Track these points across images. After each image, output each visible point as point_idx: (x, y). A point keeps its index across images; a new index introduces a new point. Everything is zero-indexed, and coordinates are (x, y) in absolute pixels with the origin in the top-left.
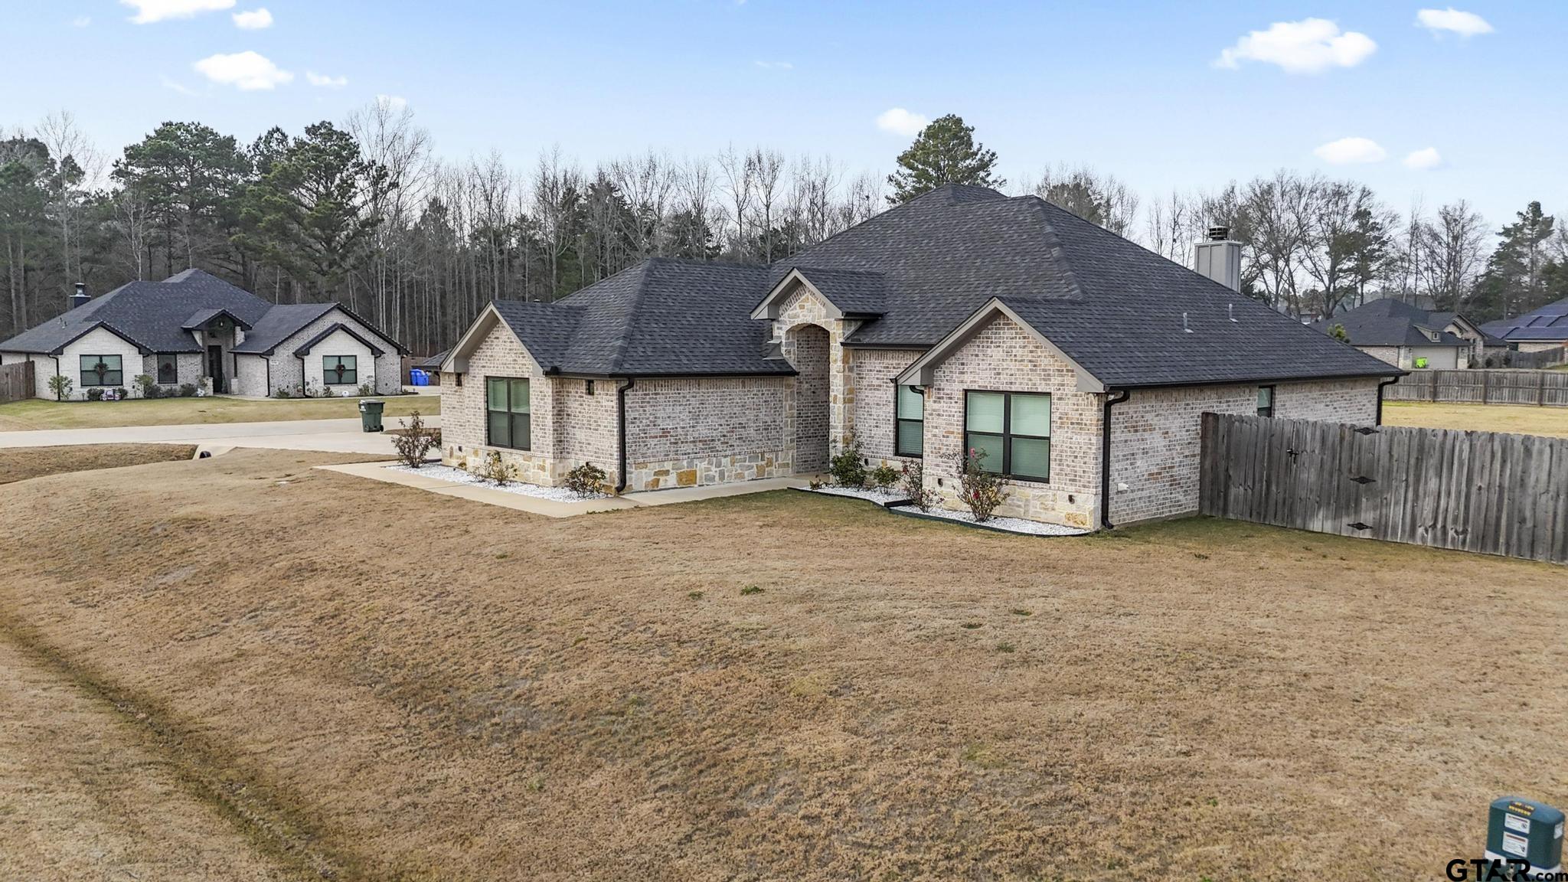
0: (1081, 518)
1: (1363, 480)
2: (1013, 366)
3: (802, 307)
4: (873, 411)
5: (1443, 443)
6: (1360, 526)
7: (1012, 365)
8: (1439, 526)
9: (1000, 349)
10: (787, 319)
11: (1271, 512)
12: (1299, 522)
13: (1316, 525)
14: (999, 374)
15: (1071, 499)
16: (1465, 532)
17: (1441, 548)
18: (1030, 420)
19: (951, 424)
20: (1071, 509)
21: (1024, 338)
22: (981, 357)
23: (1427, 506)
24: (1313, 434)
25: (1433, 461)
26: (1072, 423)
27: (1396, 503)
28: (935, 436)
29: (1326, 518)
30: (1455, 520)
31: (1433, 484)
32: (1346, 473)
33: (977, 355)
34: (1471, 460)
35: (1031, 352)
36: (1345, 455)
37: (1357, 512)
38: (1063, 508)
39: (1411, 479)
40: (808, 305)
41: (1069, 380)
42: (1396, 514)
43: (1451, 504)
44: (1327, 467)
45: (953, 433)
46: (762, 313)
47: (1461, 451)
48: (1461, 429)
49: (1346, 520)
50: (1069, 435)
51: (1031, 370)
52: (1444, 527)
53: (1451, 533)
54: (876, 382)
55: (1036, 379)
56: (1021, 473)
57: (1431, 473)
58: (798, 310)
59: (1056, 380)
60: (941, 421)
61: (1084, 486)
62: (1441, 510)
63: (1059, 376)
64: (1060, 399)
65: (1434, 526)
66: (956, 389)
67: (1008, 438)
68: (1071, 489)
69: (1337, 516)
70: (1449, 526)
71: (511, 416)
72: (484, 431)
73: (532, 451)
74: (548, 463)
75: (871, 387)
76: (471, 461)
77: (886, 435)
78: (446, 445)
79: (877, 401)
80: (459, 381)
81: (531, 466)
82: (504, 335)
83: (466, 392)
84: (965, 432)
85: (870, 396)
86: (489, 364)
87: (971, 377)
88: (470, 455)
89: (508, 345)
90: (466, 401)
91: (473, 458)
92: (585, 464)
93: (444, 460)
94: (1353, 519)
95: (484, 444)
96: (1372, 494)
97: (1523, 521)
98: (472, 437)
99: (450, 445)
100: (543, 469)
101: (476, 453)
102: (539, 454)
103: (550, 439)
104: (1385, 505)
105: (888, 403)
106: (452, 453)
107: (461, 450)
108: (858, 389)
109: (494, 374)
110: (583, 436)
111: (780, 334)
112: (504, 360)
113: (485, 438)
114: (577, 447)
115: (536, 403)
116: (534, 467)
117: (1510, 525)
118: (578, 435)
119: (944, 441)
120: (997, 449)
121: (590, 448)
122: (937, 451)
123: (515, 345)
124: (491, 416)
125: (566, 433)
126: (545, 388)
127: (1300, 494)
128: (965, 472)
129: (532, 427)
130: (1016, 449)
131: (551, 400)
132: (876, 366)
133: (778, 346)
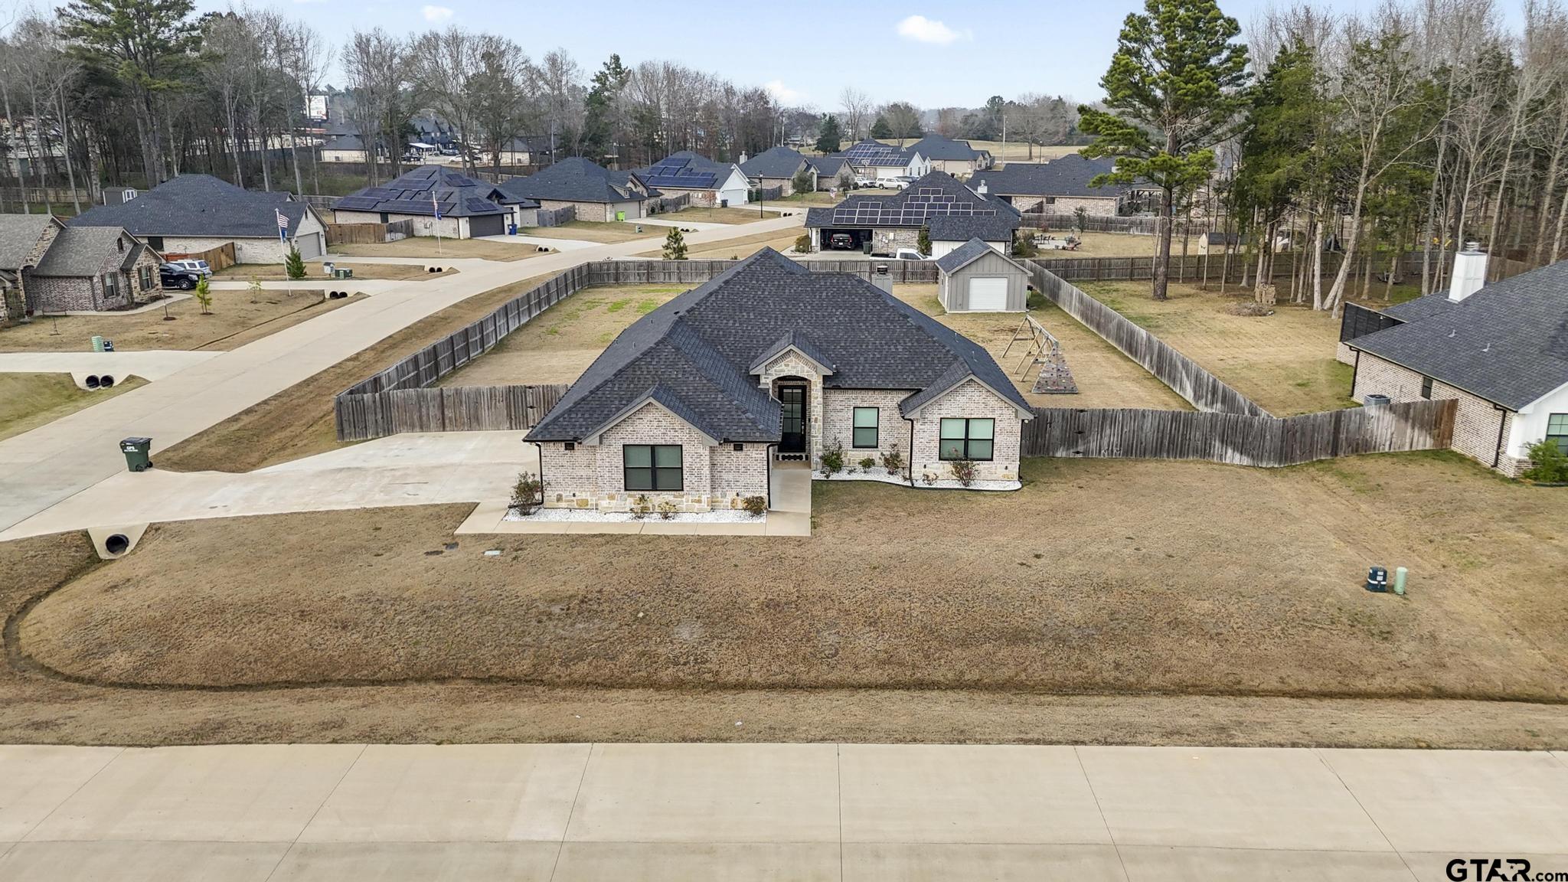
0: (1011, 478)
1: (1080, 433)
2: (973, 406)
3: (786, 366)
4: (837, 425)
5: (1113, 415)
6: (1078, 453)
8: (1110, 449)
9: (965, 397)
10: (773, 373)
11: (1038, 450)
12: (1051, 454)
13: (1058, 455)
14: (964, 409)
15: (1006, 468)
16: (1120, 450)
17: (1112, 458)
18: (979, 431)
19: (932, 436)
20: (1006, 472)
21: (980, 392)
22: (955, 400)
23: (1106, 441)
24: (1059, 414)
26: (1007, 432)
27: (1093, 441)
28: (922, 442)
29: (1063, 451)
30: (1116, 447)
31: (1108, 431)
32: (1072, 430)
33: (951, 402)
34: (1123, 420)
35: (984, 398)
36: (1072, 422)
37: (1077, 447)
38: (1001, 472)
39: (1100, 430)
40: (793, 364)
41: (1005, 411)
42: (1093, 445)
43: (1115, 440)
44: (1064, 428)
45: (934, 440)
46: (759, 371)
47: (1119, 417)
48: (1119, 409)
49: (1072, 451)
50: (1005, 437)
51: (984, 407)
52: (1112, 449)
53: (1115, 451)
54: (839, 407)
55: (987, 412)
56: (972, 457)
57: (1108, 427)
58: (783, 368)
59: (998, 412)
60: (926, 435)
61: (1013, 461)
62: (1111, 443)
63: (1001, 410)
64: (1000, 421)
65: (1108, 449)
66: (936, 418)
67: (967, 440)
68: (1006, 463)
69: (1068, 449)
70: (1114, 449)
71: (654, 469)
72: (623, 481)
73: (685, 492)
74: (704, 498)
75: (835, 410)
76: (604, 503)
77: (847, 437)
78: (550, 493)
79: (840, 418)
80: (570, 446)
81: (683, 500)
82: (650, 417)
83: (598, 456)
84: (941, 439)
85: (834, 416)
86: (630, 436)
87: (946, 412)
88: (603, 499)
89: (656, 424)
90: (599, 463)
91: (608, 501)
92: (735, 494)
93: (546, 504)
94: (1075, 450)
95: (622, 491)
96: (1084, 439)
97: (1141, 443)
98: (607, 487)
99: (557, 493)
100: (699, 501)
101: (612, 497)
102: (693, 492)
103: (706, 482)
104: (1089, 442)
105: (848, 419)
106: (559, 499)
107: (574, 495)
108: (825, 412)
109: (637, 443)
110: (730, 477)
111: (767, 382)
112: (652, 433)
113: (622, 486)
114: (724, 484)
115: (690, 460)
116: (688, 501)
117: (1137, 446)
118: (725, 476)
119: (928, 445)
120: (961, 446)
121: (738, 484)
122: (922, 451)
123: (664, 423)
124: (628, 471)
125: (713, 476)
126: (701, 451)
127: (1052, 441)
128: (940, 459)
129: (685, 476)
130: (972, 445)
131: (708, 458)
132: (838, 398)
133: (768, 389)
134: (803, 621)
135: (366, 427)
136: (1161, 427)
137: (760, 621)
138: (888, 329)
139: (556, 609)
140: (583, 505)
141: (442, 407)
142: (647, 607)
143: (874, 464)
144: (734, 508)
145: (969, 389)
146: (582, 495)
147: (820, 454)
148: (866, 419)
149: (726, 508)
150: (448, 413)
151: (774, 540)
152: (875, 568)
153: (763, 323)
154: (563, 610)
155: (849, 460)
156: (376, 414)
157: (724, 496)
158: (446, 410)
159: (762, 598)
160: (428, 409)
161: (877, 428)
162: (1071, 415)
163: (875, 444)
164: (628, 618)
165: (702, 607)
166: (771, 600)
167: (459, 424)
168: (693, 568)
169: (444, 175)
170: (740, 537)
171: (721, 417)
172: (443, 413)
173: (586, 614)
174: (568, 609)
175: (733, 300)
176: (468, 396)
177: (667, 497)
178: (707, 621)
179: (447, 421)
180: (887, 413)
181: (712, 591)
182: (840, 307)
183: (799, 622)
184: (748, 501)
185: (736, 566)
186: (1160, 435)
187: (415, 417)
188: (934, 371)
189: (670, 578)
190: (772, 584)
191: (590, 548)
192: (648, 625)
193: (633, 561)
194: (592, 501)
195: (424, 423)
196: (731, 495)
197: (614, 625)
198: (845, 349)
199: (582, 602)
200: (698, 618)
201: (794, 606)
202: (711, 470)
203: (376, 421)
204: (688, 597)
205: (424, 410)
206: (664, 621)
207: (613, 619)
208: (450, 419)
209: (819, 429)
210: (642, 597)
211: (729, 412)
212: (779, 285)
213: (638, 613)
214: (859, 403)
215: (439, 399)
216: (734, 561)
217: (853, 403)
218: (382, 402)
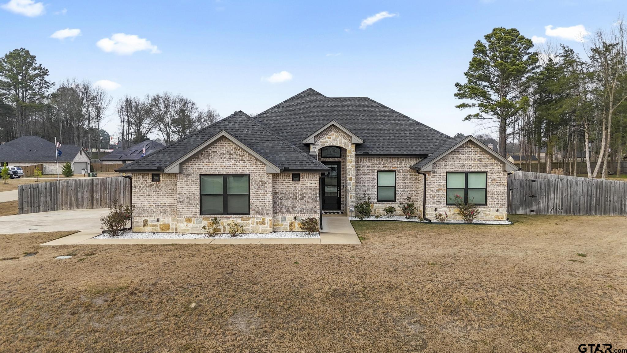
0: (502, 217)
1: (533, 196)
3: (329, 138)
4: (366, 184)
5: (555, 183)
6: (532, 211)
7: (470, 162)
8: (555, 208)
9: (465, 156)
10: (320, 144)
12: (514, 212)
13: (519, 212)
14: (464, 165)
15: (498, 210)
16: (562, 209)
17: (556, 215)
18: (476, 182)
19: (440, 186)
20: (498, 214)
21: (475, 151)
22: (455, 159)
23: (551, 202)
24: (517, 184)
25: (552, 189)
26: (497, 182)
27: (543, 203)
28: (432, 191)
29: (522, 210)
30: (559, 206)
31: (552, 196)
32: (528, 194)
33: (453, 158)
34: (562, 187)
35: (479, 156)
36: (527, 189)
37: (531, 207)
38: (494, 214)
39: (546, 195)
40: (334, 137)
41: (495, 166)
42: (542, 206)
43: (558, 201)
44: (522, 193)
45: (442, 189)
46: (310, 140)
47: (560, 185)
49: (528, 210)
50: (496, 187)
51: (479, 163)
52: (556, 208)
53: (558, 210)
54: (367, 171)
55: (481, 167)
56: (472, 202)
57: (552, 192)
58: (327, 139)
59: (490, 167)
60: (436, 185)
61: (502, 205)
62: (555, 204)
63: (491, 165)
64: (491, 174)
65: (553, 208)
66: (443, 172)
67: (466, 189)
68: (497, 207)
69: (525, 209)
70: (558, 208)
71: (226, 196)
72: (198, 206)
73: (251, 215)
74: (267, 220)
75: (364, 173)
76: (182, 226)
77: (373, 192)
78: (138, 219)
79: (367, 179)
80: (156, 177)
81: (250, 223)
82: (223, 150)
83: (179, 184)
84: (447, 189)
85: (364, 178)
86: (206, 167)
87: (450, 167)
88: (182, 222)
89: (227, 156)
90: (179, 190)
91: (185, 224)
92: (293, 218)
93: (135, 229)
94: (530, 209)
95: (198, 215)
96: (536, 201)
97: (577, 204)
98: (185, 212)
99: (143, 219)
100: (263, 223)
101: (189, 220)
102: (259, 216)
103: (269, 207)
104: (539, 203)
105: (374, 179)
106: (145, 224)
107: (158, 220)
108: (357, 175)
109: (211, 173)
110: (289, 203)
111: (315, 150)
112: (224, 164)
113: (198, 211)
114: (284, 209)
115: (256, 187)
116: (253, 223)
117: (573, 206)
118: (285, 202)
119: (437, 193)
120: (462, 194)
121: (296, 209)
122: (433, 197)
123: (235, 156)
124: (203, 197)
125: (275, 203)
126: (265, 179)
127: (514, 202)
128: (447, 204)
129: (252, 201)
130: (471, 195)
131: (270, 185)
132: (367, 164)
133: (316, 156)
134: (375, 310)
135: (39, 206)
136: (590, 192)
137: (326, 310)
138: (397, 124)
139: (99, 301)
140: (165, 229)
141: (92, 192)
142: (201, 297)
143: (395, 211)
144: (292, 230)
145: (467, 149)
146: (164, 221)
147: (354, 204)
148: (387, 180)
149: (285, 230)
150: (96, 196)
151: (331, 247)
152: (432, 264)
153: (310, 121)
154: (107, 301)
155: (375, 210)
156: (46, 197)
157: (284, 220)
158: (95, 194)
159: (326, 288)
160: (83, 193)
161: (395, 187)
162: (526, 184)
163: (394, 199)
164: (178, 308)
165: (262, 296)
166: (336, 290)
167: (103, 204)
168: (255, 265)
169: (154, 144)
170: (299, 245)
171: (282, 155)
172: (93, 196)
173: (132, 305)
174: (112, 301)
175: (289, 110)
176: (110, 184)
177: (237, 219)
178: (267, 311)
179: (95, 202)
180: (402, 175)
181: (273, 283)
182: (362, 113)
183: (371, 311)
184: (304, 223)
185: (296, 263)
186: (589, 198)
187: (73, 199)
188: (434, 145)
189: (231, 273)
190: (334, 277)
191: (158, 253)
192: (199, 315)
193: (197, 260)
194: (173, 225)
195: (79, 203)
196: (290, 219)
197: (160, 317)
198: (368, 134)
199: (132, 294)
200: (257, 307)
201: (361, 295)
202: (274, 198)
203: (46, 202)
204: (247, 289)
205: (80, 194)
206: (217, 312)
207: (160, 310)
208: (97, 200)
209: (353, 186)
210: (198, 289)
211: (288, 152)
212: (320, 103)
213: (191, 303)
214: (381, 168)
215: (90, 186)
216: (294, 260)
217: (377, 168)
218: (51, 189)
